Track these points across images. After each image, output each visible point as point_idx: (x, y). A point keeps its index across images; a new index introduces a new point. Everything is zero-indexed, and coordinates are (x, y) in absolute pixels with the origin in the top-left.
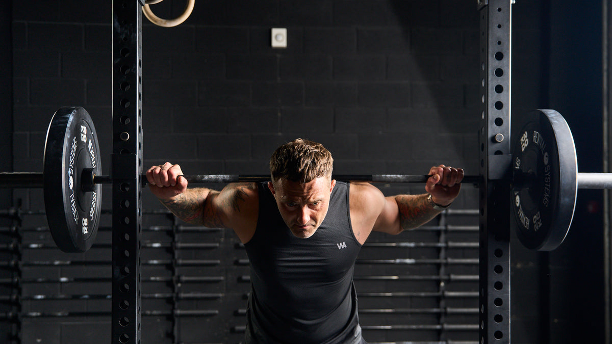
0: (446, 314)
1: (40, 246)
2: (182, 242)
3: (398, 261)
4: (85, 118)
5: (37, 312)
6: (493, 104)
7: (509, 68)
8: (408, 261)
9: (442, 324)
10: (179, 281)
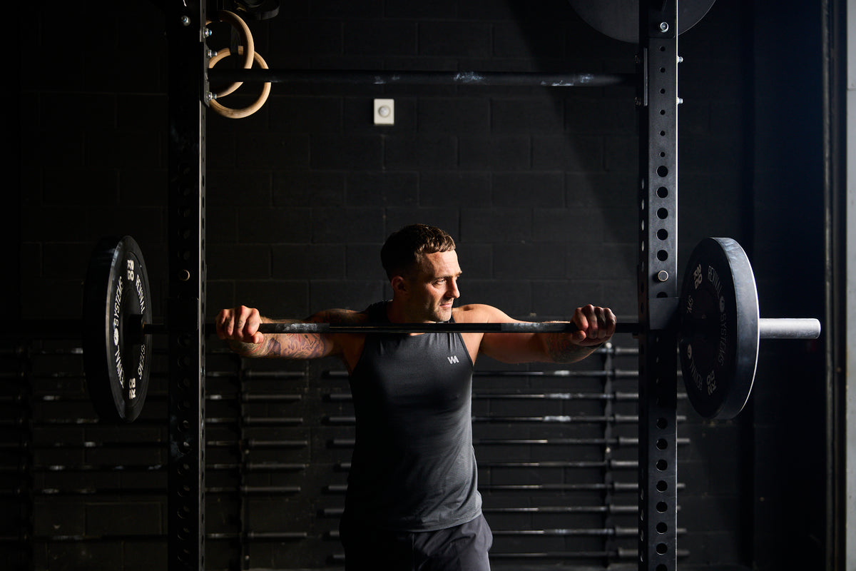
0: (613, 491)
1: (57, 398)
2: (251, 394)
3: (547, 418)
4: (132, 249)
5: (54, 488)
6: (654, 232)
7: (675, 187)
8: (561, 418)
9: (608, 506)
10: (247, 446)
